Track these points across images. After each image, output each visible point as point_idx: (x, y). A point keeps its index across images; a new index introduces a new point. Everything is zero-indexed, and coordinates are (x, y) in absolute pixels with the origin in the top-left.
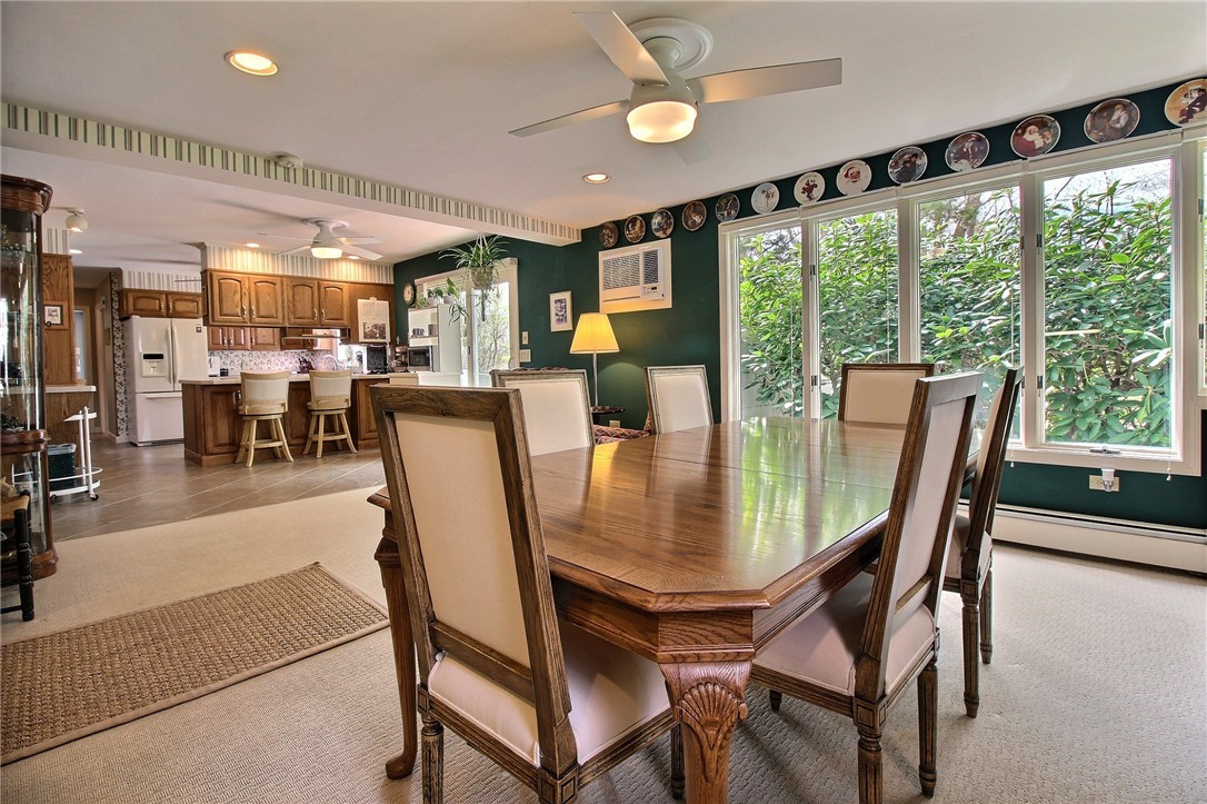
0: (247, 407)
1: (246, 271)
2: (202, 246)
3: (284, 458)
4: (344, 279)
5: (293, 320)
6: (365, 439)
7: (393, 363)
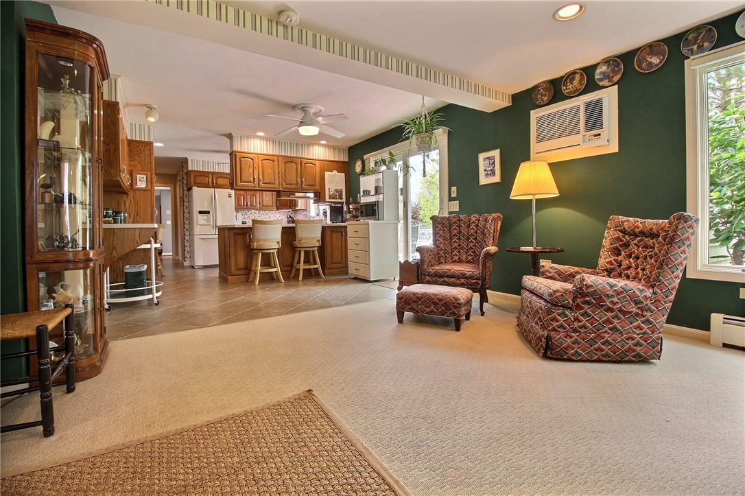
0: (256, 244)
1: (256, 152)
2: (230, 136)
3: (278, 280)
4: (317, 158)
5: (284, 186)
6: (329, 269)
7: (348, 216)
